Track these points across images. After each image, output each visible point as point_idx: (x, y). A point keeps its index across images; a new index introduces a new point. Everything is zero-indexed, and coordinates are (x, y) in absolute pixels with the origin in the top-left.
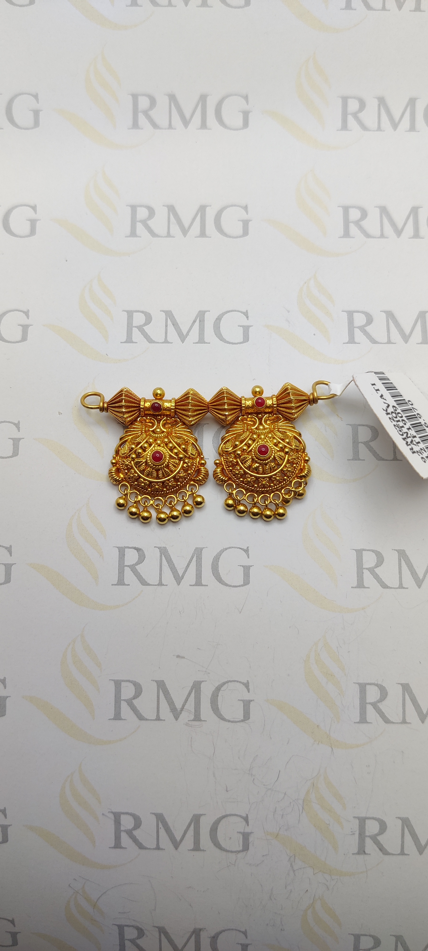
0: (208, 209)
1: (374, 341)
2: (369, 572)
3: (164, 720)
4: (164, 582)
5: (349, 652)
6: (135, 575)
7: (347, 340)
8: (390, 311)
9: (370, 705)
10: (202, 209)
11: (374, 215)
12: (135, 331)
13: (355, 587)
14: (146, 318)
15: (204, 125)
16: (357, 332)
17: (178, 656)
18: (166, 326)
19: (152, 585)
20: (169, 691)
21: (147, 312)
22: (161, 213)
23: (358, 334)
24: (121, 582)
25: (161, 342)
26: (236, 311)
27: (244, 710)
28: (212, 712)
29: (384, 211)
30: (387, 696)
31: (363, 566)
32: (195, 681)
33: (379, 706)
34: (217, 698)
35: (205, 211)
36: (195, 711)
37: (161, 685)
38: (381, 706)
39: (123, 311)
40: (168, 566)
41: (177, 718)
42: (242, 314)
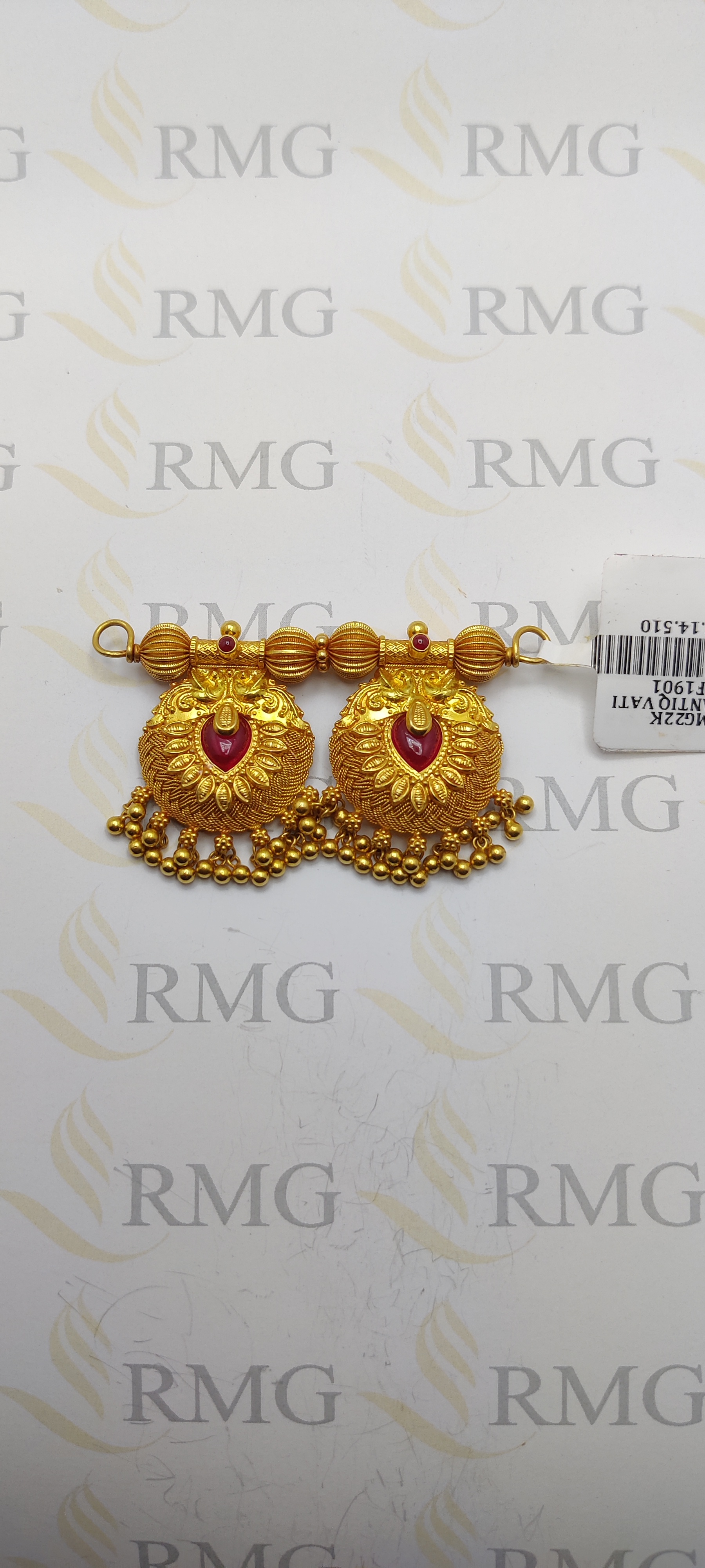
0: (273, 296)
3: (210, 1021)
5: (475, 920)
7: (473, 482)
9: (507, 995)
12: (168, 472)
14: (183, 454)
15: (266, 171)
20: (217, 978)
21: (186, 444)
25: (206, 487)
27: (325, 1005)
28: (279, 1008)
29: (528, 294)
30: (531, 982)
32: (254, 964)
33: (521, 997)
34: (286, 989)
35: (269, 298)
36: (254, 1007)
37: (205, 971)
38: (523, 996)
39: (150, 444)
41: (227, 1018)
42: (323, 446)
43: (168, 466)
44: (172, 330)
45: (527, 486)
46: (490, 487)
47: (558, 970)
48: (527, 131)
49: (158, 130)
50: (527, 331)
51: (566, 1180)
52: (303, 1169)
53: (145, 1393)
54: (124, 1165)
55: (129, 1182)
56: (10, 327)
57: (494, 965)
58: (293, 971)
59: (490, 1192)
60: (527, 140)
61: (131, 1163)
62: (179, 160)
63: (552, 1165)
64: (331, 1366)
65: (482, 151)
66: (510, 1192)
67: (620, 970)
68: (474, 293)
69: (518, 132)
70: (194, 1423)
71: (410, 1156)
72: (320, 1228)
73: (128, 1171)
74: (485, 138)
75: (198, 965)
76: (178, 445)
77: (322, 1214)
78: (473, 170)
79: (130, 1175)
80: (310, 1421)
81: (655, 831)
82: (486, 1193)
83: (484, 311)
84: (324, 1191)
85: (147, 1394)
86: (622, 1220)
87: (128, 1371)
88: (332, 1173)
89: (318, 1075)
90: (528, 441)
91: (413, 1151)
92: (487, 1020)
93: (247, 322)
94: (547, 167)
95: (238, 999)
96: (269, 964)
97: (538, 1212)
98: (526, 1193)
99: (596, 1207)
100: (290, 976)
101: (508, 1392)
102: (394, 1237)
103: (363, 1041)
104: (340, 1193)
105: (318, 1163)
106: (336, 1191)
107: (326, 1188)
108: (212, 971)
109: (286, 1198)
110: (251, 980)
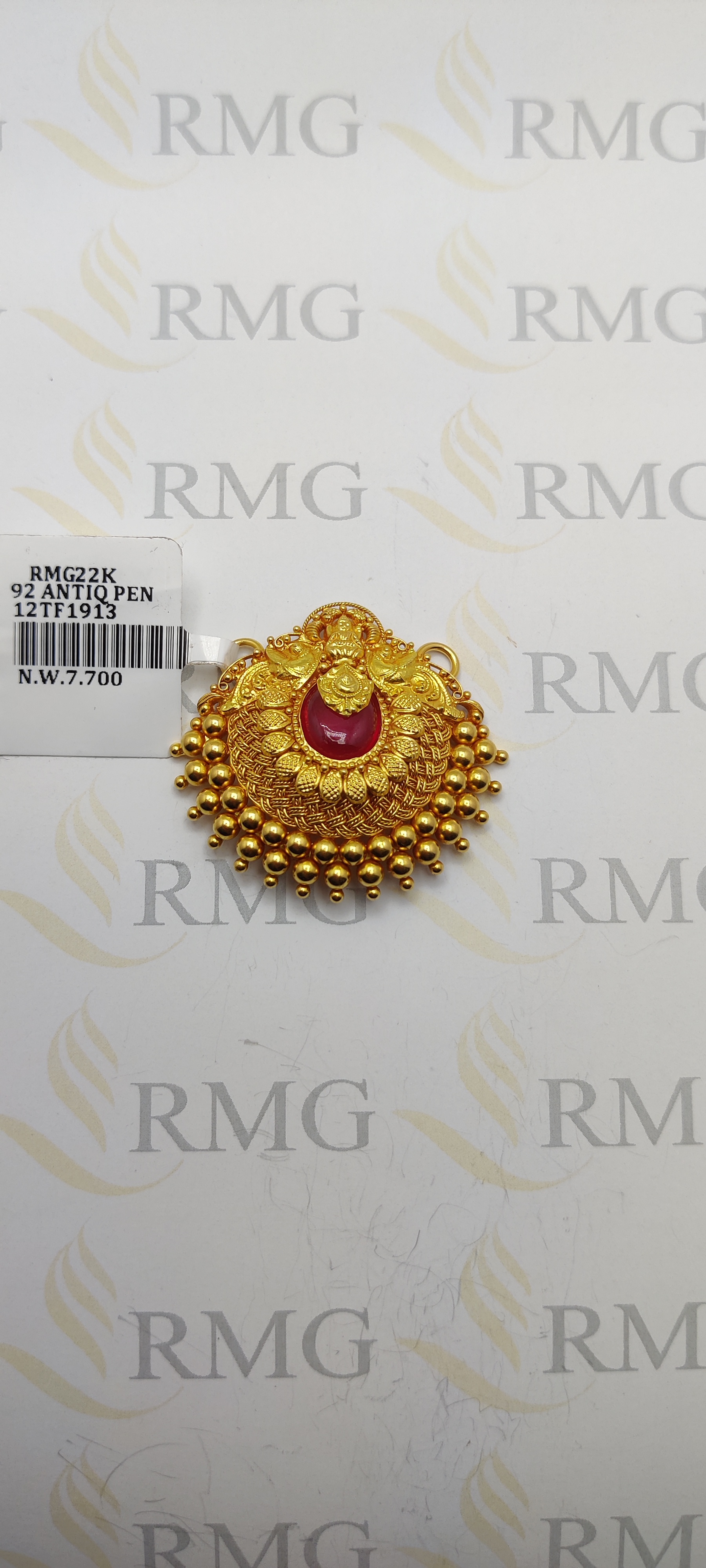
0: (290, 292)
1: (567, 514)
2: (562, 896)
3: (225, 1150)
4: (222, 918)
5: (531, 1028)
6: (173, 907)
7: (523, 512)
8: (595, 464)
9: (567, 1116)
10: (280, 292)
11: (568, 302)
12: (169, 498)
13: (540, 922)
14: (187, 476)
15: (281, 148)
16: (540, 499)
17: (247, 1042)
18: (222, 489)
19: (202, 924)
20: (232, 1101)
21: (189, 465)
22: (211, 299)
23: (541, 501)
24: (149, 919)
25: (213, 516)
26: (338, 464)
27: (358, 1130)
28: (306, 1134)
29: (584, 294)
30: (594, 1100)
31: (553, 887)
32: (276, 1083)
33: (582, 1117)
34: (313, 1111)
35: (285, 295)
36: (277, 1132)
37: (219, 1091)
38: (585, 1116)
39: (148, 464)
40: (230, 892)
41: (245, 1146)
42: (349, 469)
43: (169, 490)
44: (172, 331)
45: (584, 518)
46: (542, 518)
48: (580, 108)
49: (156, 98)
50: (581, 336)
51: (630, 1321)
52: (335, 1315)
54: (130, 1314)
55: (137, 1332)
57: (552, 1080)
58: (322, 1090)
59: (545, 1337)
60: (580, 118)
61: (137, 1311)
62: (180, 134)
63: (615, 1306)
64: (366, 1522)
65: (530, 130)
66: (567, 1335)
67: (695, 1085)
68: (521, 293)
69: (571, 109)
71: (456, 1300)
72: (354, 1379)
73: (134, 1320)
74: (533, 115)
75: (210, 1085)
76: (181, 466)
77: (356, 1365)
78: (518, 151)
79: (137, 1324)
82: (541, 1338)
83: (532, 314)
84: (358, 1338)
85: (161, 1554)
86: (691, 1364)
87: (139, 1532)
88: (367, 1319)
89: (351, 1211)
90: (585, 465)
91: (459, 1294)
92: (544, 1144)
93: (259, 322)
94: (602, 149)
95: (257, 1125)
97: (599, 1356)
98: (585, 1336)
99: (663, 1350)
100: (317, 1097)
101: (560, 1544)
102: (437, 1387)
103: (402, 1170)
104: (376, 1340)
105: (351, 1308)
106: (372, 1338)
107: (361, 1336)
108: (226, 1090)
109: (315, 1346)
110: (272, 1101)
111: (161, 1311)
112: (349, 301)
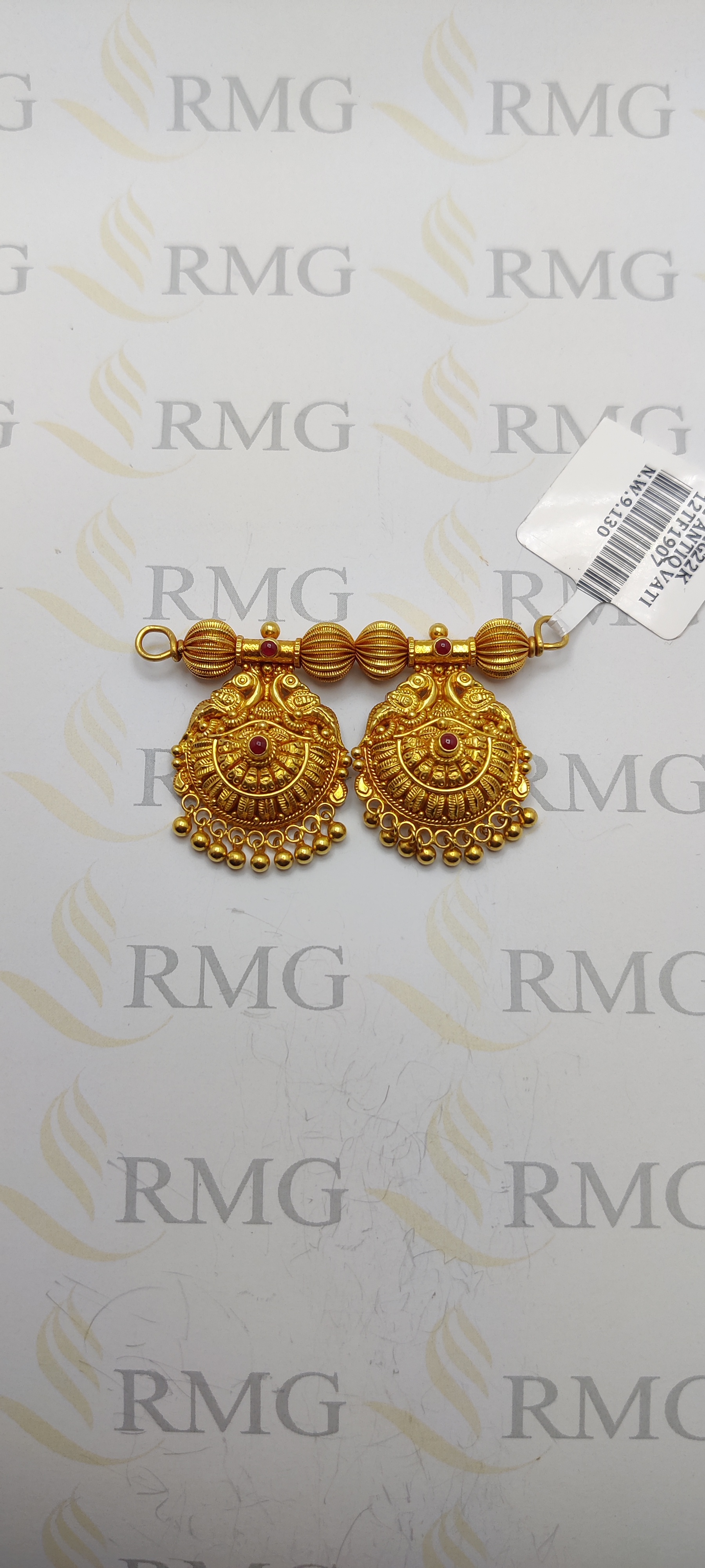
43: (175, 425)
44: (182, 286)
45: (552, 453)
46: (513, 452)
47: (581, 958)
48: (555, 89)
49: (171, 80)
50: (553, 294)
51: (587, 1179)
52: (309, 1164)
53: (137, 1401)
54: (118, 1158)
55: (124, 1176)
56: (12, 281)
57: (514, 951)
58: (301, 955)
59: (507, 1191)
60: (555, 98)
61: (125, 1156)
62: (192, 112)
63: (572, 1163)
64: (336, 1374)
65: (508, 109)
66: (528, 1191)
67: (646, 958)
68: (498, 255)
69: (546, 90)
70: (189, 1433)
71: (422, 1152)
72: (326, 1227)
73: (122, 1165)
74: (511, 96)
75: (200, 948)
76: (187, 404)
77: (328, 1214)
78: (498, 128)
79: (125, 1169)
80: (312, 1432)
81: (685, 813)
82: (502, 1192)
83: (508, 274)
84: (330, 1187)
85: (140, 1402)
86: (646, 1222)
87: (120, 1376)
88: (339, 1169)
89: (326, 1065)
90: (554, 406)
91: (425, 1146)
92: (506, 1009)
93: (260, 280)
94: (575, 127)
95: (241, 984)
96: (275, 947)
97: (559, 1213)
98: (544, 1192)
99: (618, 1207)
100: (297, 960)
101: (522, 1403)
102: (404, 1238)
103: (373, 1030)
104: (348, 1190)
105: (325, 1158)
106: (343, 1188)
107: (333, 1186)
108: (214, 953)
109: (290, 1194)
110: (256, 964)
111: (147, 1156)
112: (341, 260)
